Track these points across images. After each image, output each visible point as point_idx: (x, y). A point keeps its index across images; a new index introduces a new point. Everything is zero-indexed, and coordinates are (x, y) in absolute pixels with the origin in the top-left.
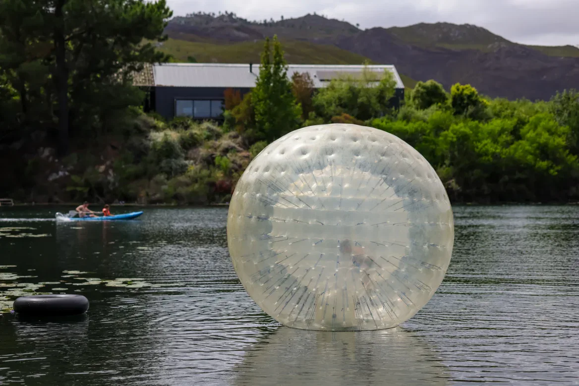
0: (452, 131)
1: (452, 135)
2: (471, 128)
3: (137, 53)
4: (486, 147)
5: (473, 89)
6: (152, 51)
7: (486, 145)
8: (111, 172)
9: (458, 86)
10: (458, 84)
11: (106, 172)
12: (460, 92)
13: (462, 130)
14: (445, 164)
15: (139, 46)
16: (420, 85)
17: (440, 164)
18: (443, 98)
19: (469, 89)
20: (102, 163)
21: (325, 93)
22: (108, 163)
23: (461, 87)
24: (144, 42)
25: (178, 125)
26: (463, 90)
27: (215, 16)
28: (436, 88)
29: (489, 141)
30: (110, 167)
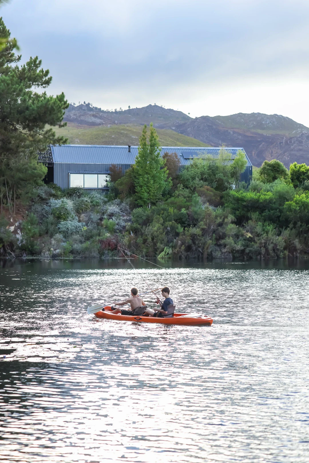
0: (295, 201)
1: (294, 204)
3: (41, 137)
6: (53, 135)
8: (19, 232)
9: (295, 165)
10: (296, 163)
11: (15, 232)
12: (297, 169)
13: (304, 200)
14: (289, 227)
15: (43, 131)
16: (266, 163)
17: (284, 228)
18: (282, 172)
19: (305, 167)
20: (12, 225)
21: (189, 169)
22: (17, 224)
23: (298, 165)
24: (47, 127)
25: (72, 194)
26: (300, 167)
27: (76, 106)
28: (278, 165)
30: (19, 227)
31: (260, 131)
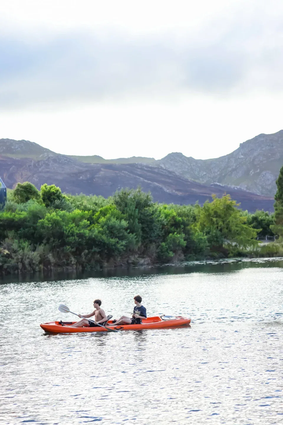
0: (47, 219)
1: (47, 222)
2: (60, 216)
4: (72, 229)
5: (58, 188)
7: (72, 228)
9: (45, 186)
10: (46, 184)
12: (48, 190)
13: (55, 218)
14: (43, 243)
16: (19, 185)
17: (38, 244)
18: (35, 193)
19: (55, 188)
23: (48, 187)
26: (50, 188)
28: (30, 187)
29: (74, 225)
31: (10, 155)
